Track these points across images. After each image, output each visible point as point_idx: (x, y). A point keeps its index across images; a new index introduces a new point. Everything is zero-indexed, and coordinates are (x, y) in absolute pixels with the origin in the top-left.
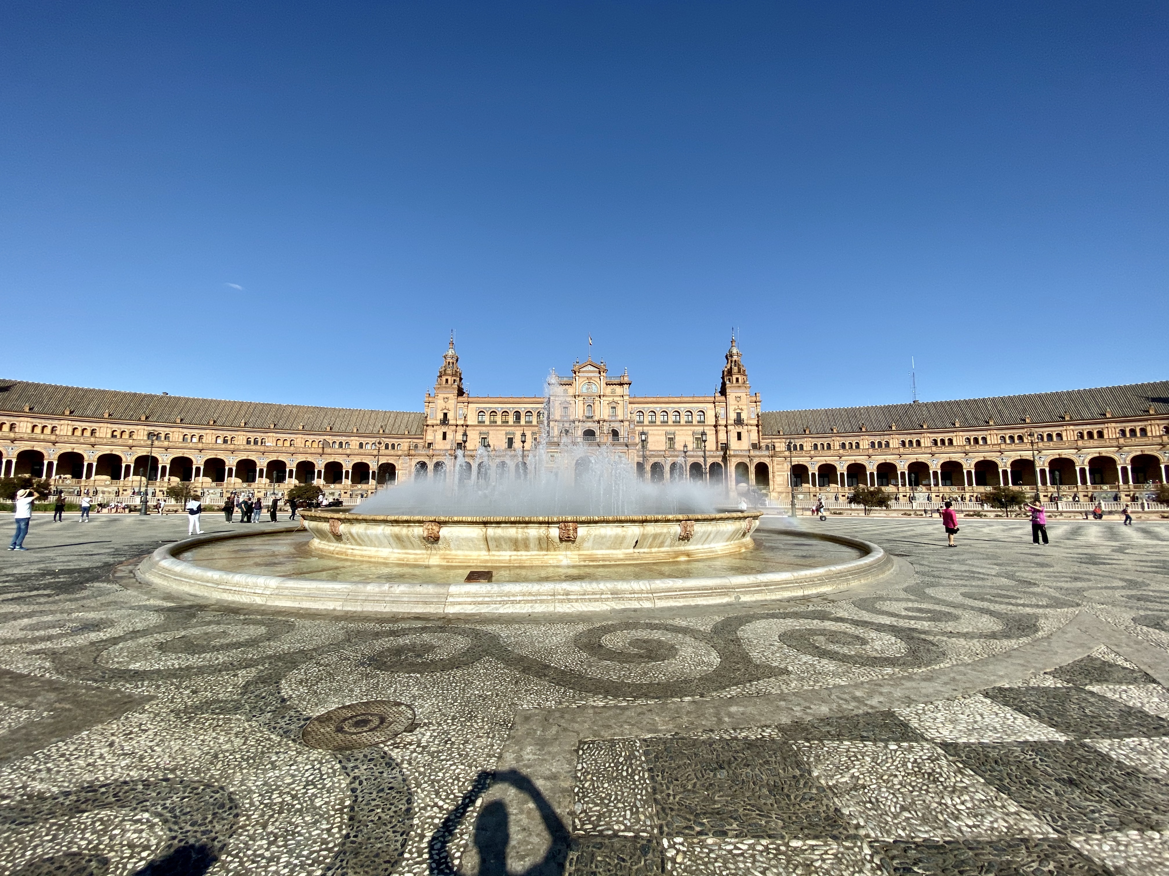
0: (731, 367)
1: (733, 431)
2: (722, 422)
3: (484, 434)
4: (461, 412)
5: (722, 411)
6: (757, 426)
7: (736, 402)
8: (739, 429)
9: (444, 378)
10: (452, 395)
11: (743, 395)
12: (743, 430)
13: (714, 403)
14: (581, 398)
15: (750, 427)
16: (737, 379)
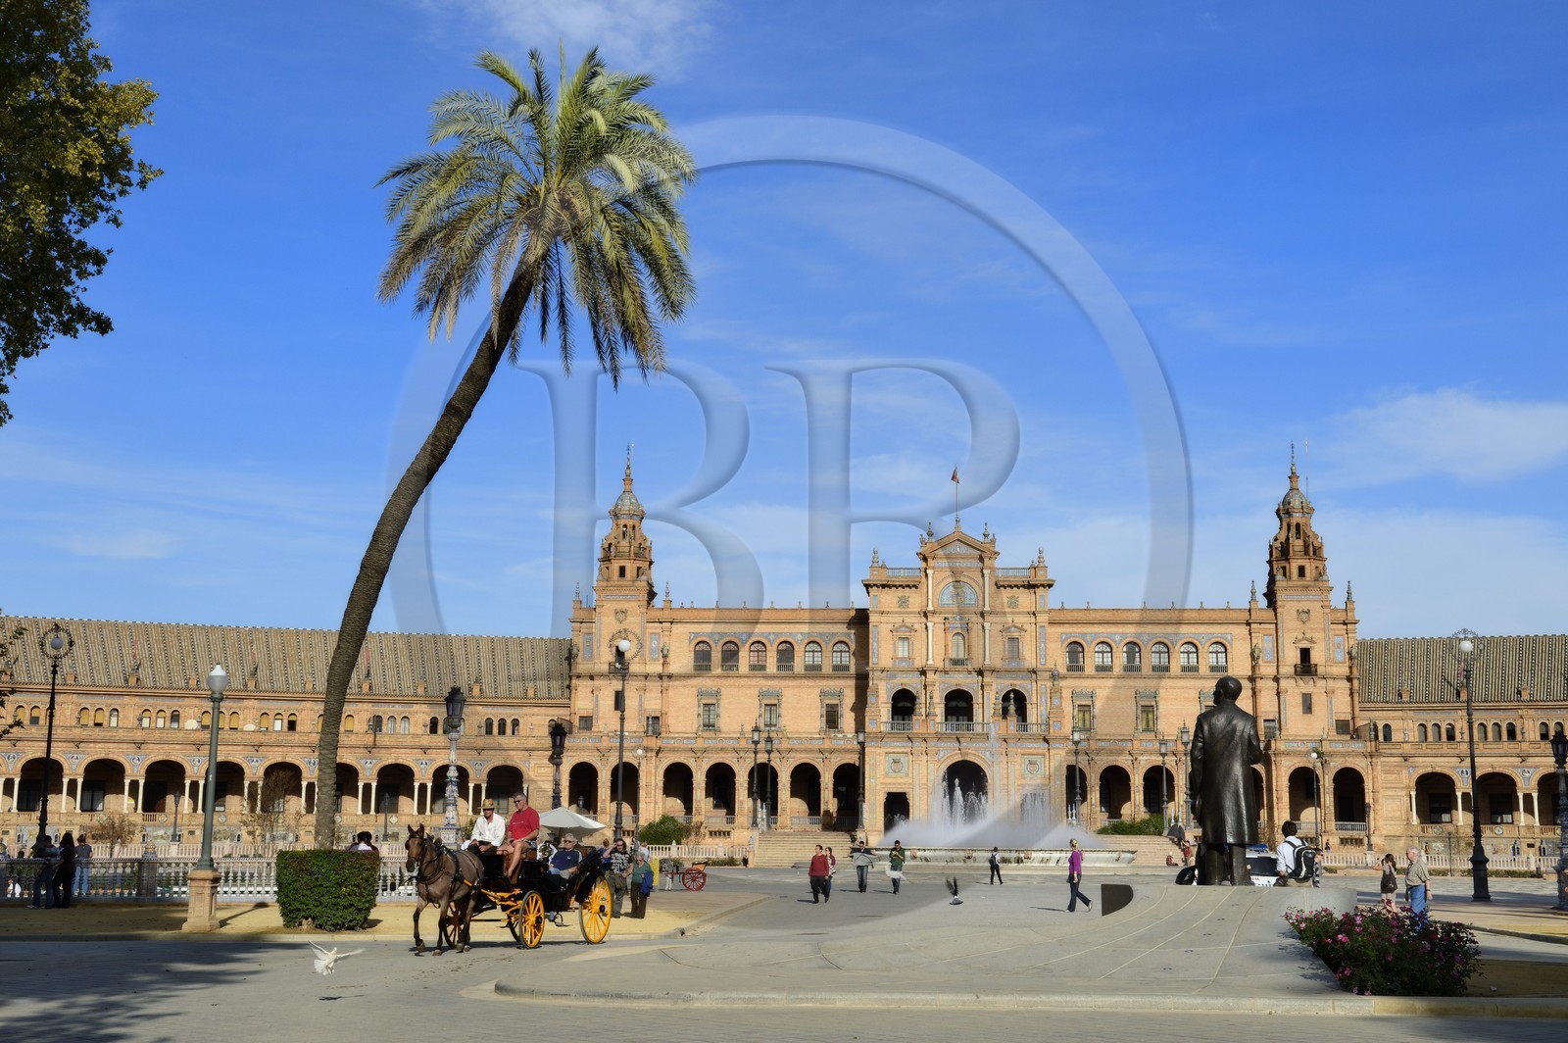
0: (1288, 539)
1: (1294, 689)
2: (1267, 669)
3: (710, 694)
4: (654, 644)
5: (1265, 644)
6: (1349, 679)
7: (1298, 624)
8: (1306, 686)
9: (615, 566)
10: (634, 605)
11: (1315, 607)
12: (1316, 688)
13: (1248, 624)
14: (939, 619)
15: (1331, 683)
16: (1302, 571)
